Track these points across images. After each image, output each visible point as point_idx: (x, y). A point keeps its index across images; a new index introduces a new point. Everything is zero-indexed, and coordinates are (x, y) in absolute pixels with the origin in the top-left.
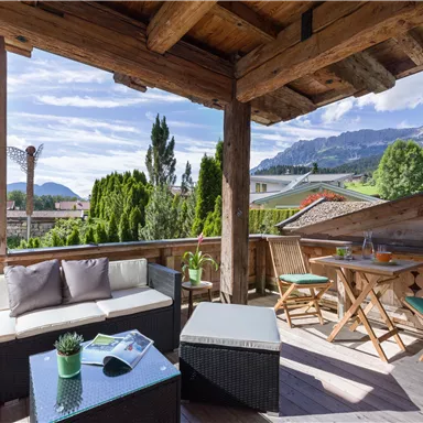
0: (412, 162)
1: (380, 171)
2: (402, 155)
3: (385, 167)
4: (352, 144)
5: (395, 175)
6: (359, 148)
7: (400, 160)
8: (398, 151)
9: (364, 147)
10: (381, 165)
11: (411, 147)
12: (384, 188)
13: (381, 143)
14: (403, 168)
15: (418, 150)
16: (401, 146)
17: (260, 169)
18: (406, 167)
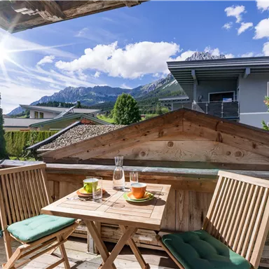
0: (130, 106)
1: (115, 109)
2: (125, 102)
3: (117, 108)
4: (100, 93)
5: (122, 112)
6: (104, 96)
7: (124, 104)
8: (123, 100)
9: (107, 96)
10: (115, 106)
11: (129, 98)
12: (117, 119)
13: (114, 95)
14: (126, 109)
15: (132, 100)
16: (124, 97)
17: (40, 102)
18: (127, 109)
